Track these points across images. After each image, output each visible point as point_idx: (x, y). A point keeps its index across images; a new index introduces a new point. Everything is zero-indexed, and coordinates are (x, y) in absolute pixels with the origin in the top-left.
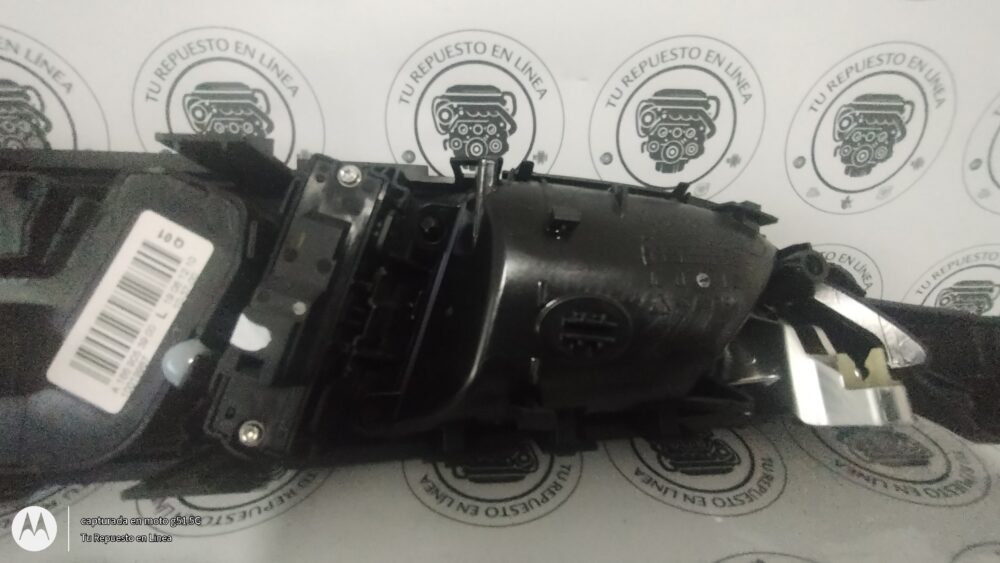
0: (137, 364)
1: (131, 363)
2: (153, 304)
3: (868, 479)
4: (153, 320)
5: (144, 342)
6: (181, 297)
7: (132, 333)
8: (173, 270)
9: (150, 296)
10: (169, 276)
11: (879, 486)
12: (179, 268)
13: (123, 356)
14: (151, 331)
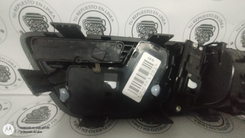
0: (144, 90)
1: (142, 90)
2: (147, 75)
3: (203, 125)
4: (147, 79)
5: (145, 85)
6: (154, 74)
7: (142, 82)
8: (152, 67)
9: (147, 73)
10: (151, 69)
11: (205, 127)
12: (153, 67)
13: (140, 88)
14: (147, 82)
